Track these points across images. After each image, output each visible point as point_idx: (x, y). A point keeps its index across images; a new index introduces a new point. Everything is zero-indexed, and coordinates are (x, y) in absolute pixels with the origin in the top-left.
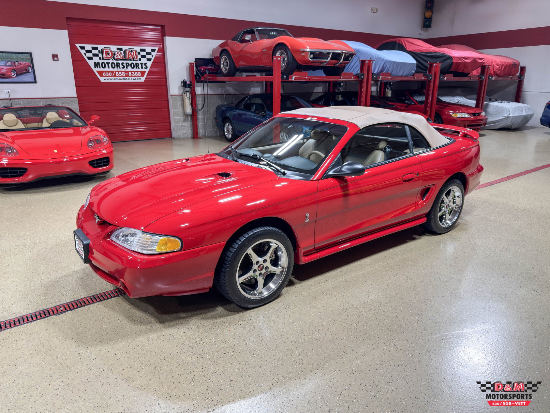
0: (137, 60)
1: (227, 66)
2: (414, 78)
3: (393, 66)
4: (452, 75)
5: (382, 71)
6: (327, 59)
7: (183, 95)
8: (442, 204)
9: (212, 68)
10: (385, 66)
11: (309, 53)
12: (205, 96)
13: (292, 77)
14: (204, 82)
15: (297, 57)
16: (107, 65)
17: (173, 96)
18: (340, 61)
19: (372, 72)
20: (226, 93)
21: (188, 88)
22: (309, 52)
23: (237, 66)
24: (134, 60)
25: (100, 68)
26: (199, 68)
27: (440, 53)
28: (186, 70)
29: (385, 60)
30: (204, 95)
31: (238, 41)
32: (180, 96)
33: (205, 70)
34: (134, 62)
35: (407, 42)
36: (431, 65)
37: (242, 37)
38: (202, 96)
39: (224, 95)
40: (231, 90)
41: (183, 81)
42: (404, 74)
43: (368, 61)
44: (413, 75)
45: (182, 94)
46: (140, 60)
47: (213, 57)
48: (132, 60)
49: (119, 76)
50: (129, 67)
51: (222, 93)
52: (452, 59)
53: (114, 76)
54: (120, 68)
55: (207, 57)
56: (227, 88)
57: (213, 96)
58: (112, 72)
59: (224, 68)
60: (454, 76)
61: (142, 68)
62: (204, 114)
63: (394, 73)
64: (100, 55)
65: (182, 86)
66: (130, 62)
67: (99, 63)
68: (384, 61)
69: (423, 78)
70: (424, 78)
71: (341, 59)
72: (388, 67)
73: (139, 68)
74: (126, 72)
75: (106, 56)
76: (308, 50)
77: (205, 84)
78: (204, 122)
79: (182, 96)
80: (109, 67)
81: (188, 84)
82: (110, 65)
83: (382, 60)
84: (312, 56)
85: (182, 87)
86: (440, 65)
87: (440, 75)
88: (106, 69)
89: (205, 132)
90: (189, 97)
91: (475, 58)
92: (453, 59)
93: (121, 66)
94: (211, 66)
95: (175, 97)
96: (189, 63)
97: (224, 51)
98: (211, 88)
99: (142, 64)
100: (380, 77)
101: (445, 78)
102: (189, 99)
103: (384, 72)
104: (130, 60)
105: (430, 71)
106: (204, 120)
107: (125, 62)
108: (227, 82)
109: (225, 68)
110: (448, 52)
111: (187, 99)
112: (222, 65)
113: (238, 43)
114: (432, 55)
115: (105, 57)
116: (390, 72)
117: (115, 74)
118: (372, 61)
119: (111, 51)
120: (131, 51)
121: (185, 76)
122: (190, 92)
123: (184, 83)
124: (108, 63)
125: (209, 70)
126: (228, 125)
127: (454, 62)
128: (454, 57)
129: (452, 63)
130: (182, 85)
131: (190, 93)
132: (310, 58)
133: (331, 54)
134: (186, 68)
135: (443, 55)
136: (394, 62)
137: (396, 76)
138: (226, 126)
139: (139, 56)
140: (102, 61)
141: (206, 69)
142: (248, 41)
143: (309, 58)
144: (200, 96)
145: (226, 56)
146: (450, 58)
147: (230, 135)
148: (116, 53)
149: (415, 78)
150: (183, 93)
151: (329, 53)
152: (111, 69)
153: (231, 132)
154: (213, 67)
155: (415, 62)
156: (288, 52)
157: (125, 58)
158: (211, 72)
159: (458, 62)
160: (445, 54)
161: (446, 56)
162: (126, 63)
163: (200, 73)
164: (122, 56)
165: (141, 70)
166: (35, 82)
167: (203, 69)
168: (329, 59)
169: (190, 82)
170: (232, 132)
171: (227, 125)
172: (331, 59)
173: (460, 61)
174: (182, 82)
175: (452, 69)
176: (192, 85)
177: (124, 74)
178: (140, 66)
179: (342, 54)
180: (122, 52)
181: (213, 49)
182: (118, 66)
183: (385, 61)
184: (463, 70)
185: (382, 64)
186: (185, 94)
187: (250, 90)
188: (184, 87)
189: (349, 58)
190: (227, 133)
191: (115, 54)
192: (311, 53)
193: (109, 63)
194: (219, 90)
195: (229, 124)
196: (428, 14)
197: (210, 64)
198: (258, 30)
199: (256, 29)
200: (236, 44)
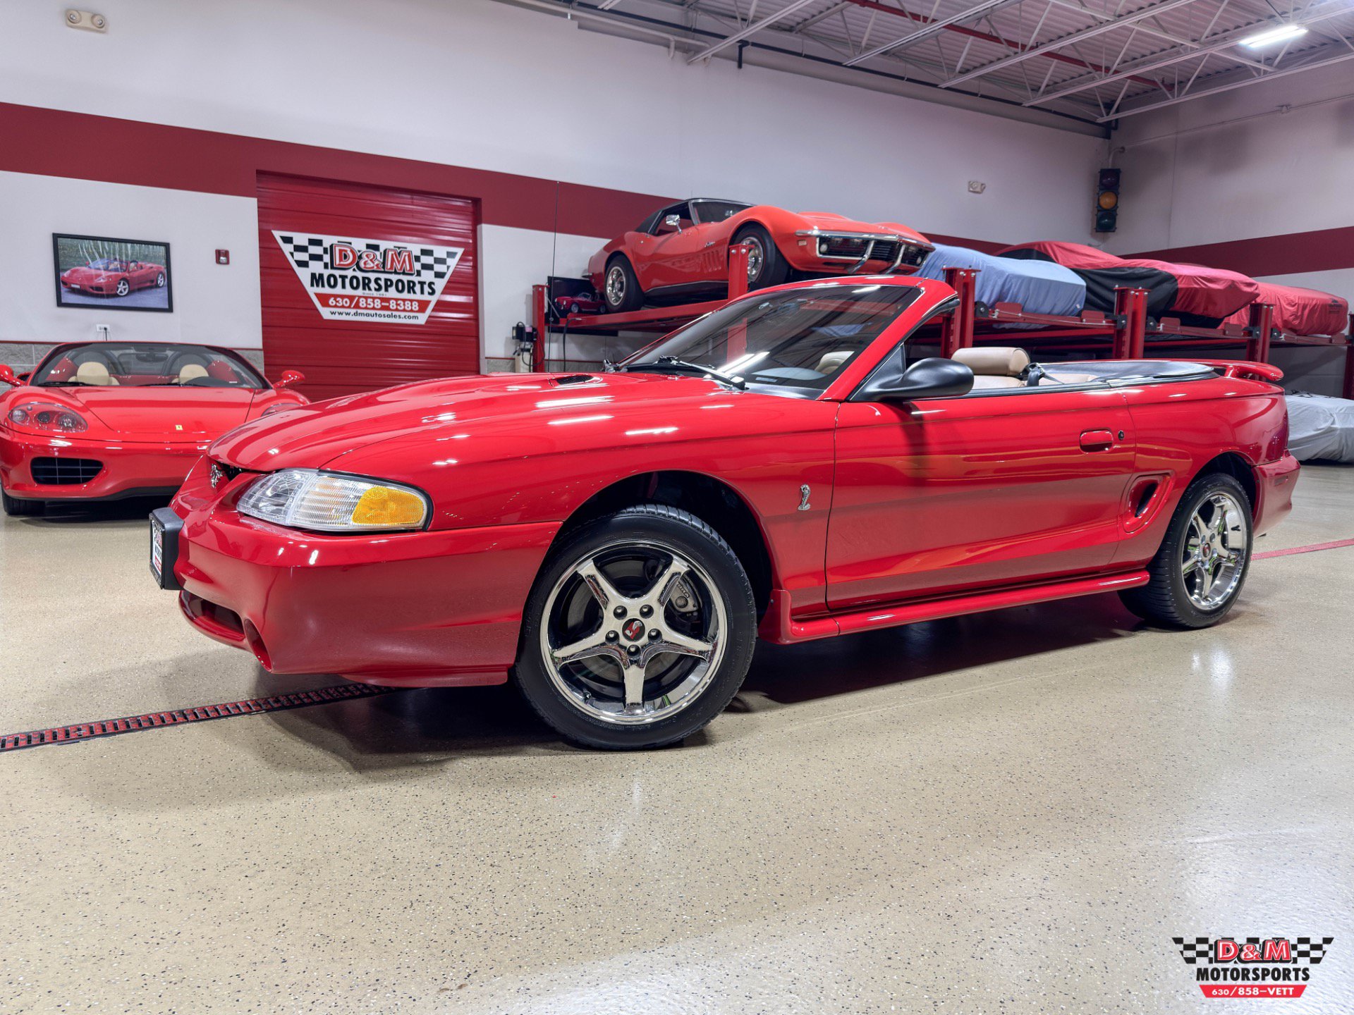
0: (412, 275)
1: (621, 290)
2: (1082, 321)
3: (1028, 289)
4: (1178, 321)
5: (1000, 298)
6: (862, 256)
7: (514, 359)
8: (1193, 541)
9: (586, 302)
10: (1006, 287)
11: (818, 240)
12: (566, 363)
14: (565, 330)
15: (789, 252)
16: (340, 280)
17: (492, 360)
18: (894, 262)
19: (976, 300)
21: (527, 343)
22: (817, 236)
23: (644, 288)
24: (404, 273)
25: (323, 286)
26: (556, 301)
27: (1144, 268)
28: (526, 303)
29: (1007, 274)
30: (565, 361)
31: (650, 233)
32: (508, 361)
33: (570, 304)
34: (405, 278)
35: (1061, 250)
36: (1123, 294)
37: (659, 223)
38: (559, 362)
41: (518, 325)
42: (1056, 311)
43: (966, 271)
44: (1079, 314)
45: (513, 357)
46: (419, 274)
47: (591, 274)
48: (399, 274)
49: (366, 308)
50: (392, 290)
52: (1176, 280)
53: (354, 307)
54: (370, 289)
55: (577, 275)
56: (619, 348)
57: (587, 363)
58: (351, 298)
59: (613, 296)
60: (1182, 324)
61: (422, 292)
63: (1030, 305)
64: (327, 258)
65: (513, 338)
66: (394, 278)
67: (321, 276)
68: (1005, 276)
69: (1104, 322)
70: (1107, 322)
71: (897, 258)
72: (1016, 290)
73: (414, 292)
74: (383, 300)
75: (341, 260)
76: (816, 232)
77: (568, 336)
79: (512, 361)
80: (344, 286)
81: (528, 333)
82: (347, 281)
83: (1001, 273)
84: (824, 247)
85: (514, 341)
86: (1146, 293)
87: (1147, 319)
88: (338, 290)
90: (528, 363)
91: (1233, 281)
92: (1179, 281)
93: (373, 285)
94: (585, 296)
95: (496, 363)
96: (534, 286)
97: (614, 256)
98: (581, 346)
99: (422, 283)
100: (994, 312)
101: (1161, 327)
102: (528, 367)
103: (1006, 301)
104: (396, 272)
105: (1121, 308)
107: (383, 276)
108: (621, 334)
109: (616, 294)
110: (1163, 267)
111: (523, 368)
112: (609, 289)
113: (649, 236)
114: (1123, 273)
115: (338, 262)
116: (1020, 300)
117: (358, 302)
118: (974, 271)
119: (352, 251)
120: (399, 253)
121: (522, 314)
122: (531, 351)
123: (520, 332)
124: (344, 278)
125: (580, 304)
127: (1182, 289)
128: (1180, 276)
129: (1177, 290)
130: (515, 335)
131: (531, 355)
132: (820, 253)
133: (872, 245)
134: (525, 297)
135: (1151, 272)
136: (1031, 279)
137: (1035, 312)
139: (417, 266)
140: (330, 271)
141: (573, 302)
142: (674, 229)
143: (818, 251)
144: (556, 362)
145: (620, 267)
146: (1171, 278)
148: (364, 256)
149: (1084, 320)
150: (514, 354)
151: (866, 242)
152: (349, 291)
154: (589, 300)
155: (1082, 282)
156: (767, 241)
157: (384, 267)
158: (583, 310)
159: (1192, 288)
160: (1155, 270)
161: (1160, 273)
162: (386, 280)
163: (559, 310)
164: (376, 263)
165: (418, 296)
166: (170, 310)
167: (565, 303)
168: (866, 256)
169: (534, 329)
172: (872, 257)
173: (1196, 286)
174: (513, 328)
175: (1178, 306)
176: (536, 335)
177: (378, 304)
178: (418, 288)
179: (900, 246)
180: (378, 253)
181: (591, 259)
182: (366, 285)
183: (1008, 276)
184: (1206, 308)
185: (1000, 282)
186: (519, 355)
188: (518, 340)
189: (917, 258)
191: (360, 257)
192: (823, 240)
193: (346, 277)
194: (602, 352)
196: (1107, 201)
197: (583, 293)
198: (696, 205)
199: (693, 201)
200: (645, 239)
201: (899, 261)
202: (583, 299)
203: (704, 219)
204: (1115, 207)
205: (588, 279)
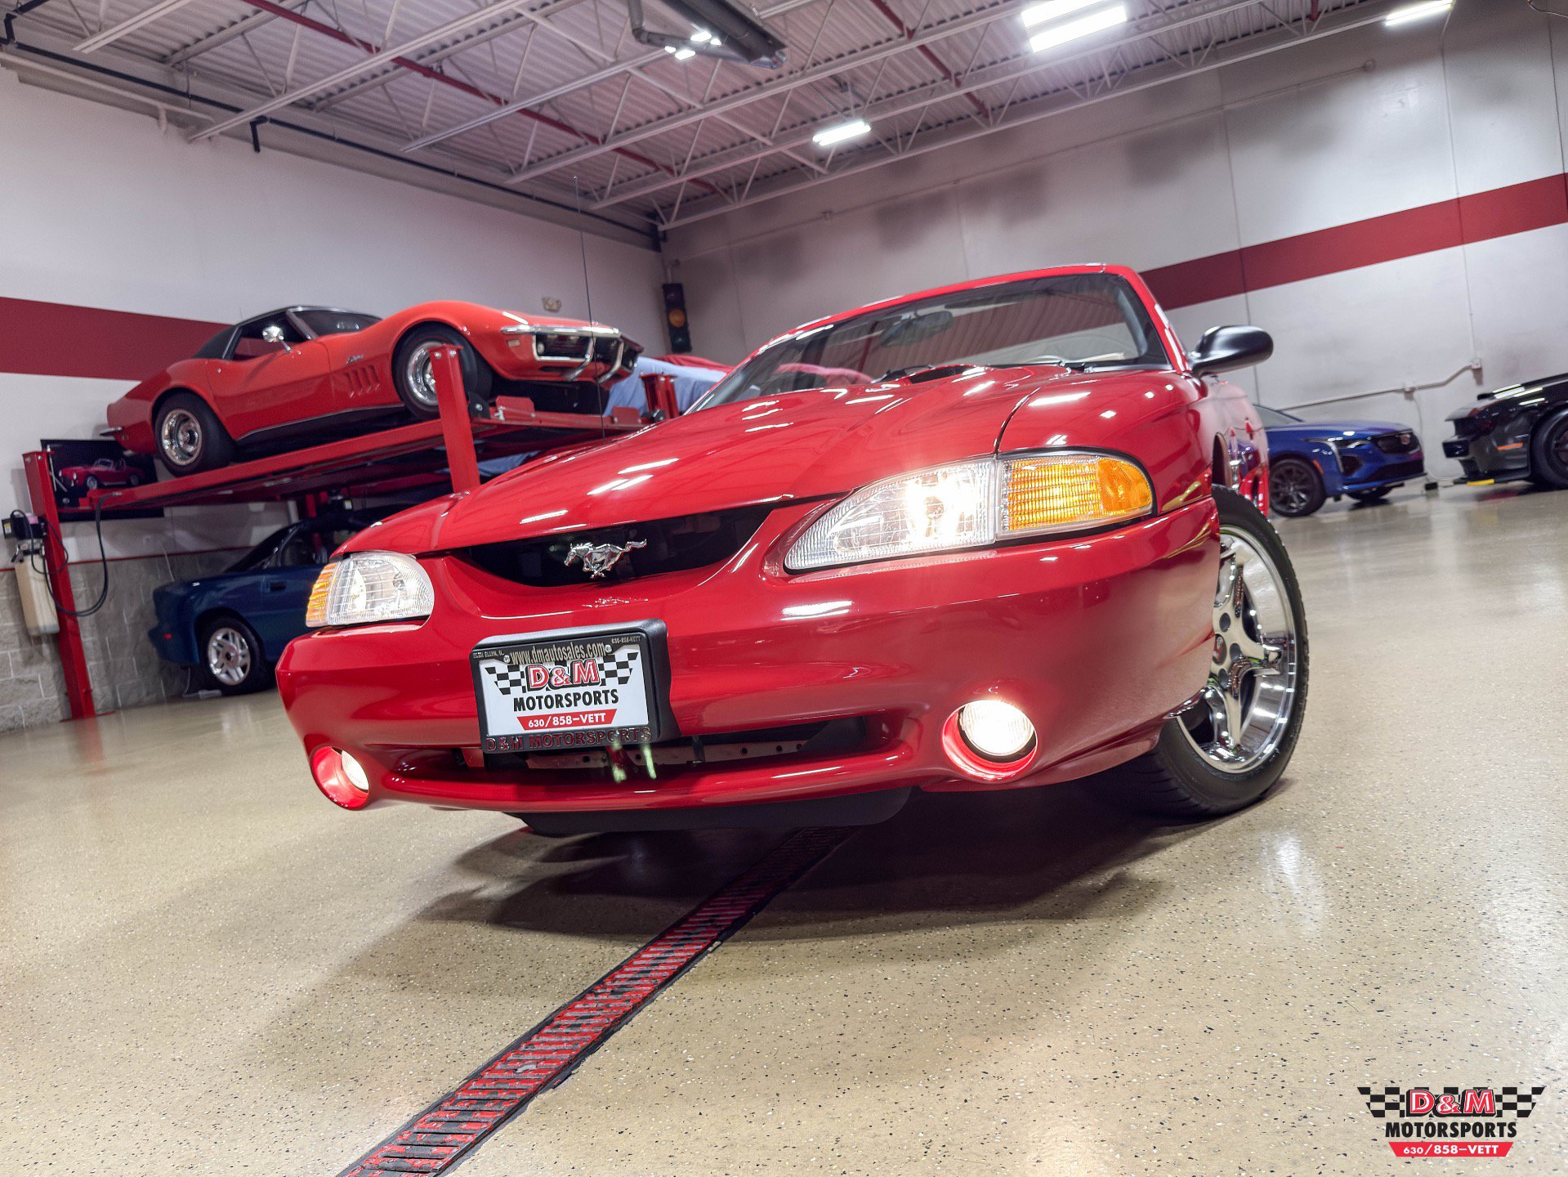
1: (191, 441)
6: (584, 357)
7: (13, 567)
9: (106, 472)
11: (534, 338)
13: (497, 411)
14: (95, 515)
15: (492, 355)
18: (612, 365)
20: (172, 550)
21: (33, 541)
22: (531, 334)
23: (237, 434)
26: (62, 474)
28: (16, 483)
30: (104, 560)
33: (83, 476)
39: (162, 556)
40: (186, 540)
41: (11, 516)
43: (666, 377)
45: (11, 565)
47: (119, 429)
51: (159, 552)
57: (126, 562)
59: (174, 454)
62: (100, 627)
65: (7, 536)
71: (615, 359)
78: (105, 657)
79: (10, 570)
81: (32, 525)
84: (541, 347)
85: (9, 540)
89: (114, 692)
90: (40, 571)
94: (107, 464)
96: (23, 455)
97: (166, 397)
102: (41, 576)
106: (104, 649)
109: (181, 451)
111: (34, 580)
112: (166, 442)
113: (228, 363)
118: (673, 377)
121: (13, 499)
122: (42, 552)
123: (17, 525)
125: (98, 476)
126: (226, 637)
130: (9, 531)
131: (42, 557)
132: (538, 353)
133: (592, 342)
134: (13, 472)
138: (215, 644)
141: (88, 474)
142: (277, 346)
143: (535, 352)
144: (83, 565)
145: (182, 408)
147: (239, 670)
150: (12, 560)
151: (586, 340)
153: (240, 658)
154: (111, 468)
156: (460, 341)
158: (106, 484)
163: (68, 488)
167: (76, 476)
168: (588, 357)
169: (40, 518)
170: (243, 656)
171: (219, 638)
172: (594, 358)
174: (4, 521)
176: (46, 526)
179: (619, 343)
181: (110, 408)
183: (695, 383)
186: (21, 560)
187: (250, 533)
188: (17, 539)
190: (222, 667)
192: (540, 337)
194: (144, 542)
195: (230, 631)
196: (676, 319)
197: (99, 460)
198: (297, 314)
199: (291, 310)
200: (221, 366)
201: (618, 365)
202: (102, 468)
203: (321, 332)
204: (686, 325)
205: (111, 438)
